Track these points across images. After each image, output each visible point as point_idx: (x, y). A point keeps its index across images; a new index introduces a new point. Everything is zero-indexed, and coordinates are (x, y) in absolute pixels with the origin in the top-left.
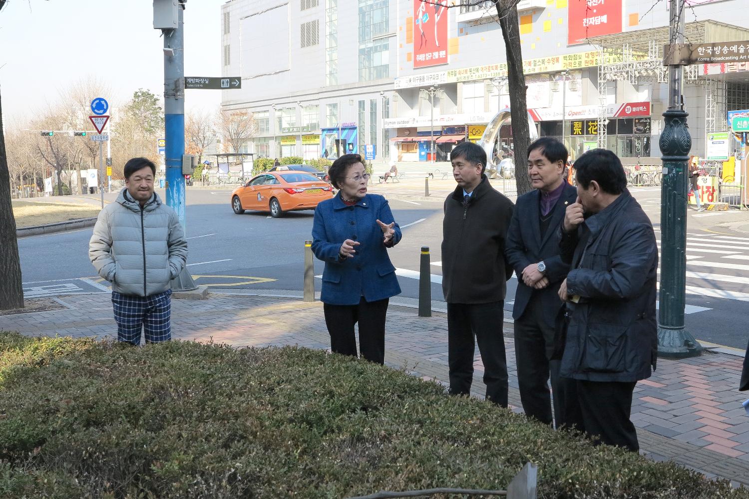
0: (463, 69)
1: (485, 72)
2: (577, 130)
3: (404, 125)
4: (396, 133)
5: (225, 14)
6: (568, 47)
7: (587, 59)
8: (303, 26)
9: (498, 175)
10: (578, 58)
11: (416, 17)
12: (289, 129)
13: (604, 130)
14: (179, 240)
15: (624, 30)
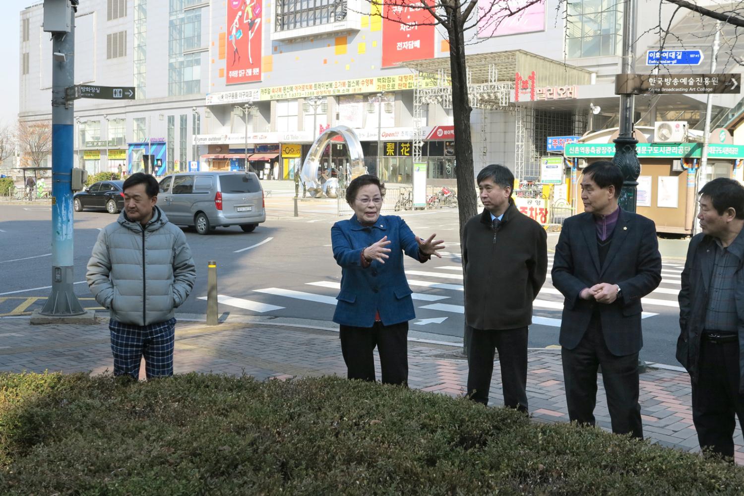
0: (277, 87)
1: (299, 91)
2: (390, 151)
3: (216, 141)
4: (207, 150)
5: (24, 20)
6: (382, 69)
7: (400, 82)
8: (109, 36)
9: (324, 193)
10: (392, 80)
11: (230, 33)
12: (93, 143)
13: (419, 152)
14: (185, 262)
15: (436, 56)
